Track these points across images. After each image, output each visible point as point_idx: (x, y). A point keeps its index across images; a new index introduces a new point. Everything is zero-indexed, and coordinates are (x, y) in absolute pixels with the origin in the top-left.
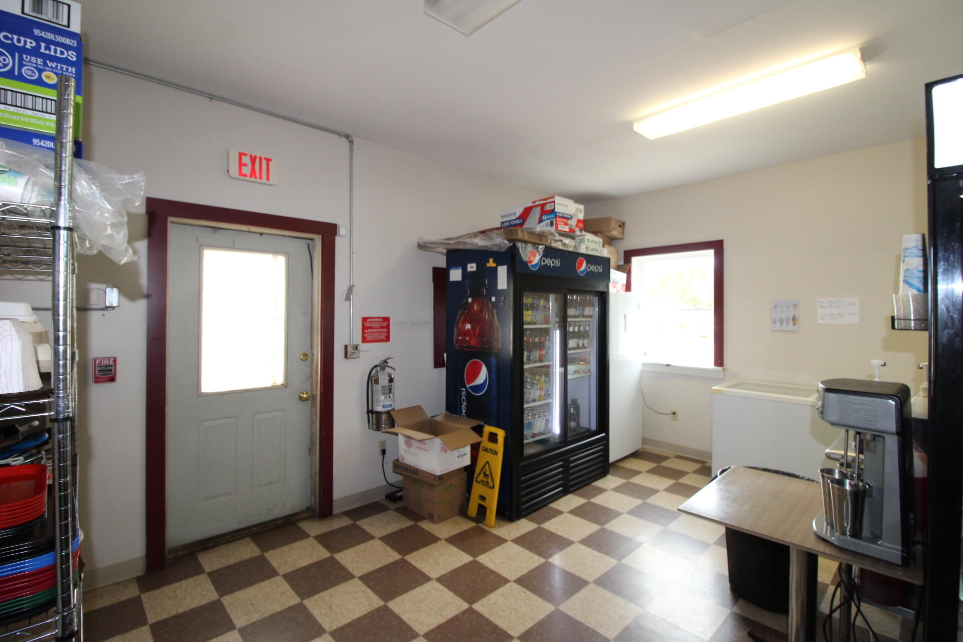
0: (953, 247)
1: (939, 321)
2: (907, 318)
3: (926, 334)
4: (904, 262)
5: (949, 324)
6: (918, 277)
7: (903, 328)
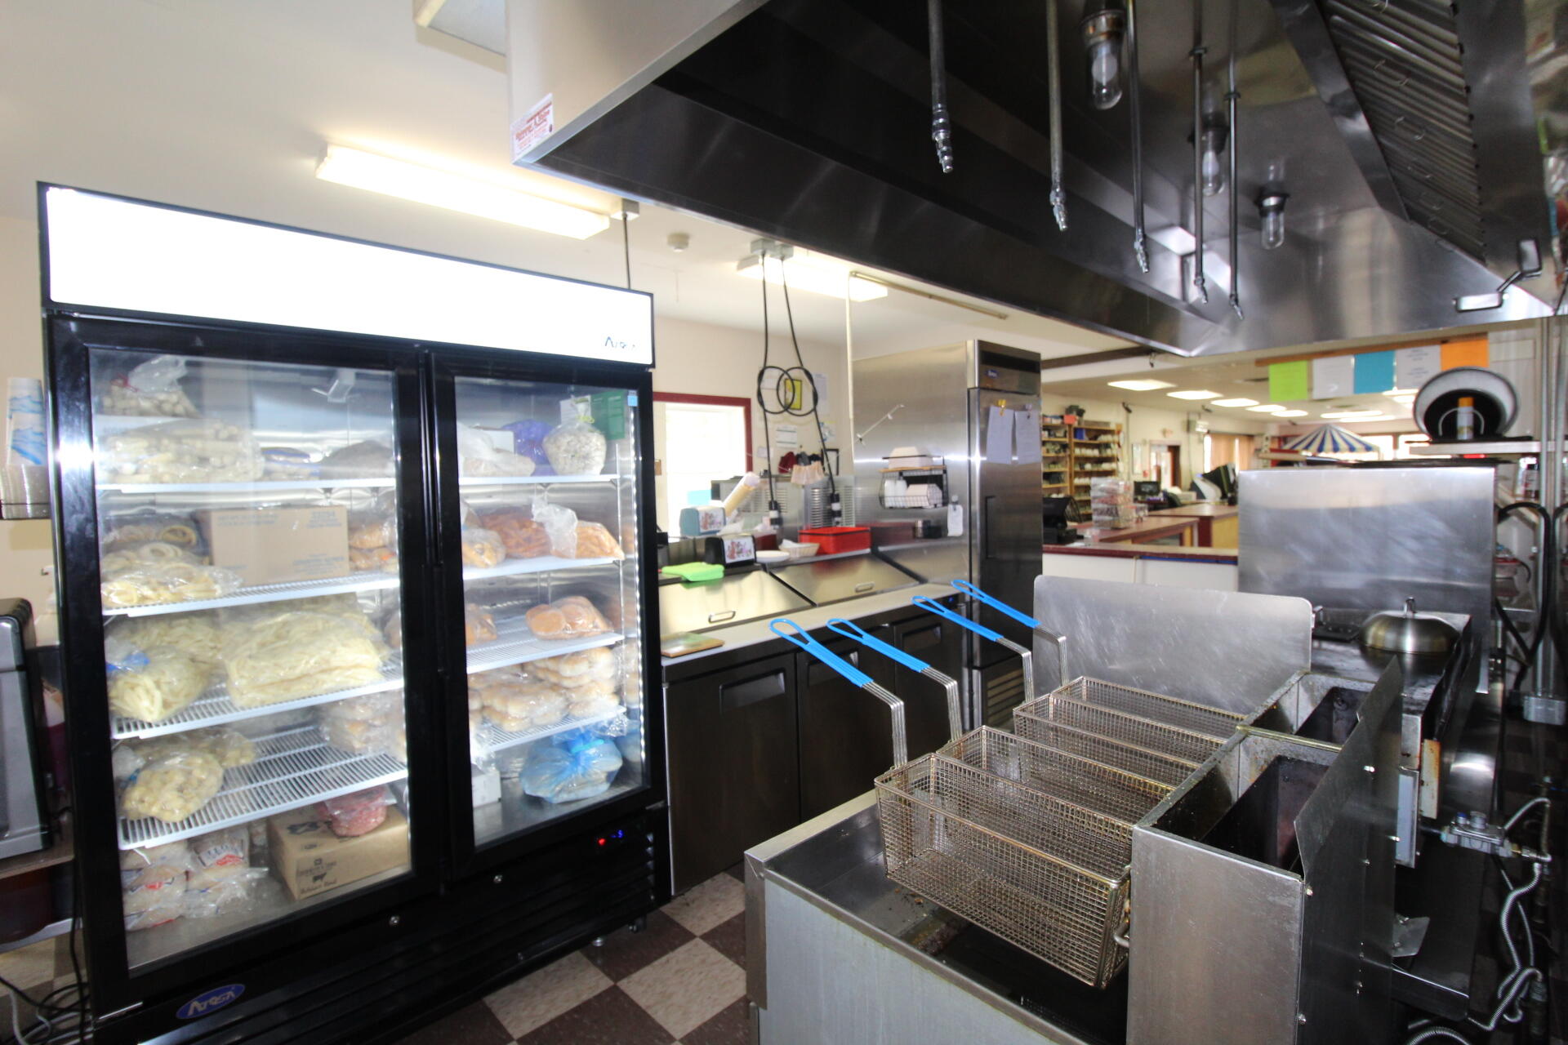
0: (78, 407)
1: (65, 505)
2: (20, 502)
3: (48, 522)
4: (11, 418)
5: (78, 507)
6: (34, 442)
7: (15, 516)
